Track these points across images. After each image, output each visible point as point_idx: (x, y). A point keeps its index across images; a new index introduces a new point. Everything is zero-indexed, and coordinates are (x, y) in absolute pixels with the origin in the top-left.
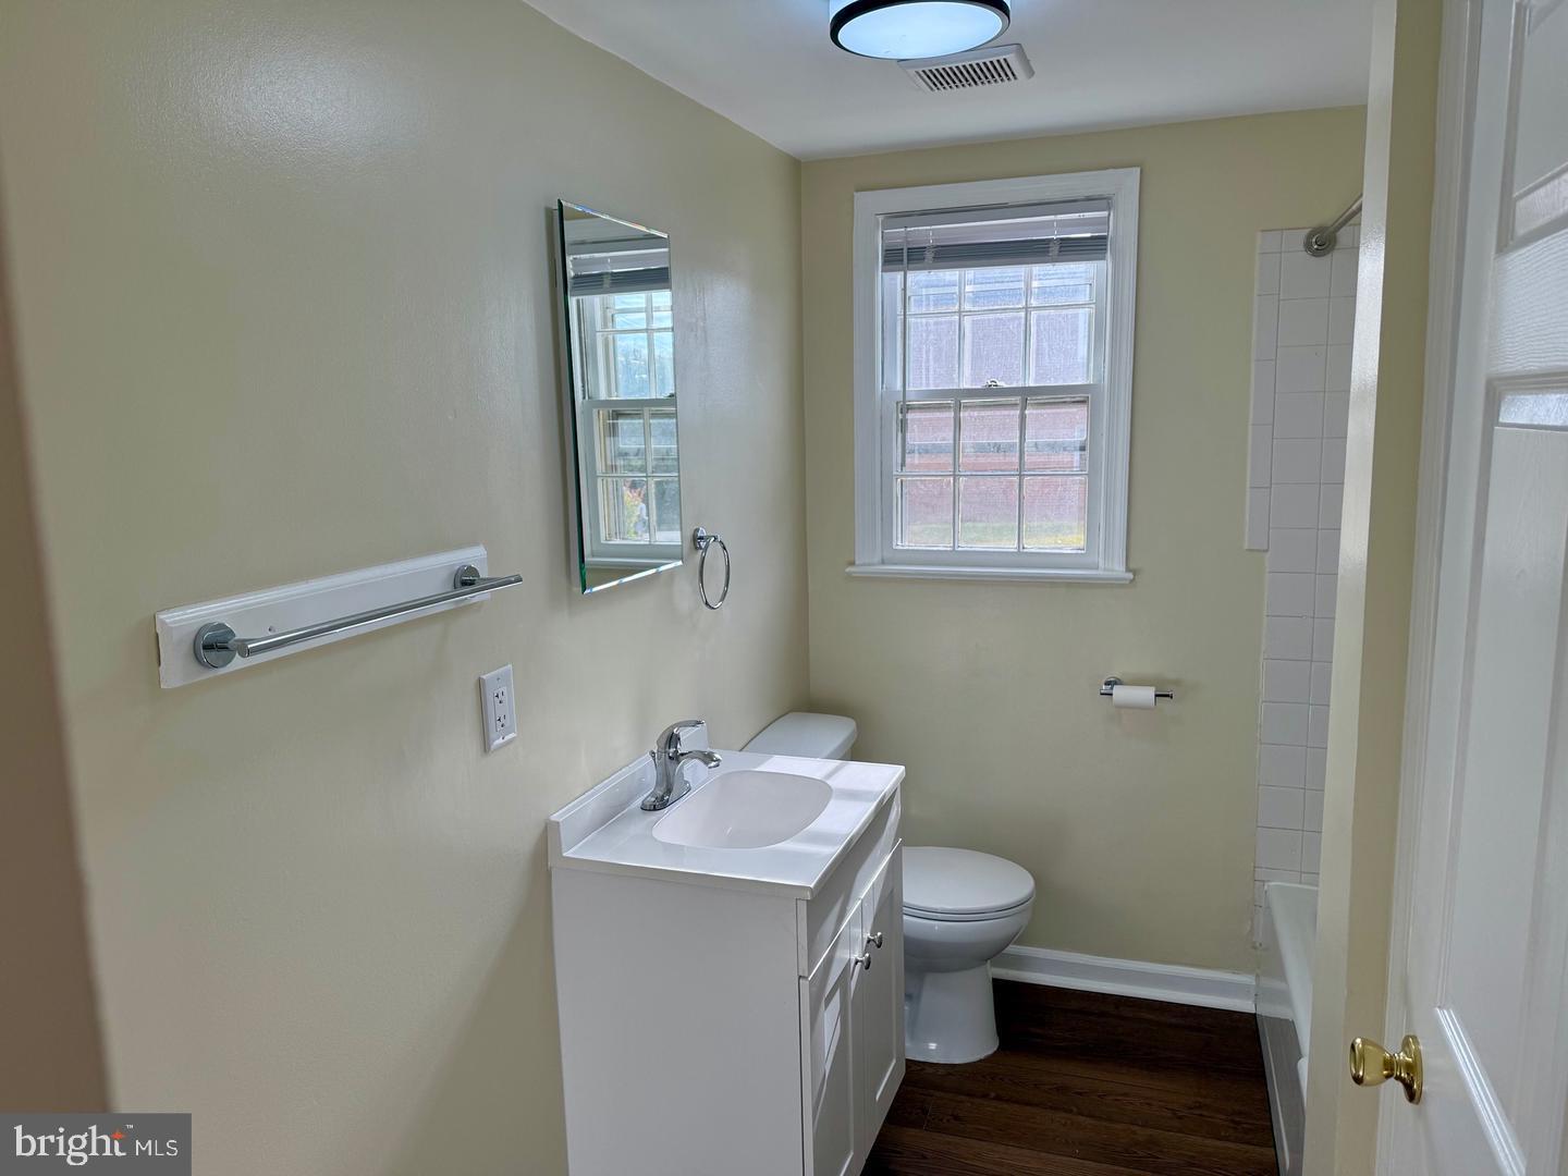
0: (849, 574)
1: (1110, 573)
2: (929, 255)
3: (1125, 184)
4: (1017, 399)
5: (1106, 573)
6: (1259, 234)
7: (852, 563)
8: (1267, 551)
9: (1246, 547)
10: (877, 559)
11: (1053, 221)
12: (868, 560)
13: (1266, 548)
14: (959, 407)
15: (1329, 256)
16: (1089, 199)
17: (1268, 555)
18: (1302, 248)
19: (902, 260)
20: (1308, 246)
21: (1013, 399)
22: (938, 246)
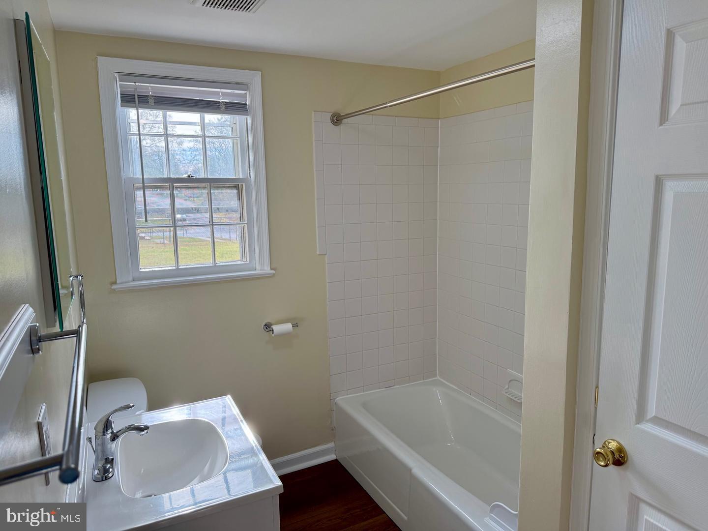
0: (114, 290)
1: (264, 271)
2: (151, 101)
3: (255, 79)
4: (207, 185)
5: (261, 272)
6: (313, 112)
7: (115, 283)
8: (326, 254)
9: (318, 253)
10: (131, 278)
11: (220, 92)
12: (124, 280)
13: (325, 253)
14: (172, 189)
15: (340, 126)
16: (237, 83)
17: (326, 256)
18: (330, 121)
19: (135, 101)
20: (332, 120)
21: (203, 185)
22: (155, 96)
